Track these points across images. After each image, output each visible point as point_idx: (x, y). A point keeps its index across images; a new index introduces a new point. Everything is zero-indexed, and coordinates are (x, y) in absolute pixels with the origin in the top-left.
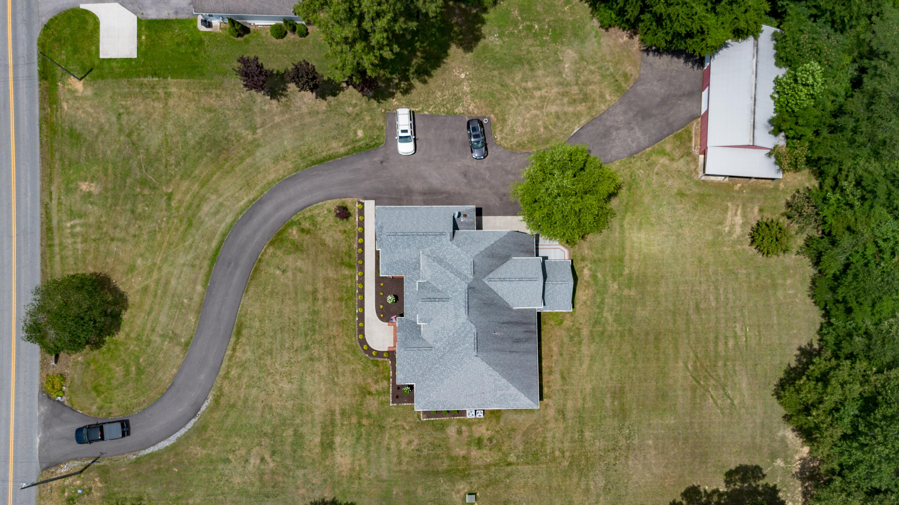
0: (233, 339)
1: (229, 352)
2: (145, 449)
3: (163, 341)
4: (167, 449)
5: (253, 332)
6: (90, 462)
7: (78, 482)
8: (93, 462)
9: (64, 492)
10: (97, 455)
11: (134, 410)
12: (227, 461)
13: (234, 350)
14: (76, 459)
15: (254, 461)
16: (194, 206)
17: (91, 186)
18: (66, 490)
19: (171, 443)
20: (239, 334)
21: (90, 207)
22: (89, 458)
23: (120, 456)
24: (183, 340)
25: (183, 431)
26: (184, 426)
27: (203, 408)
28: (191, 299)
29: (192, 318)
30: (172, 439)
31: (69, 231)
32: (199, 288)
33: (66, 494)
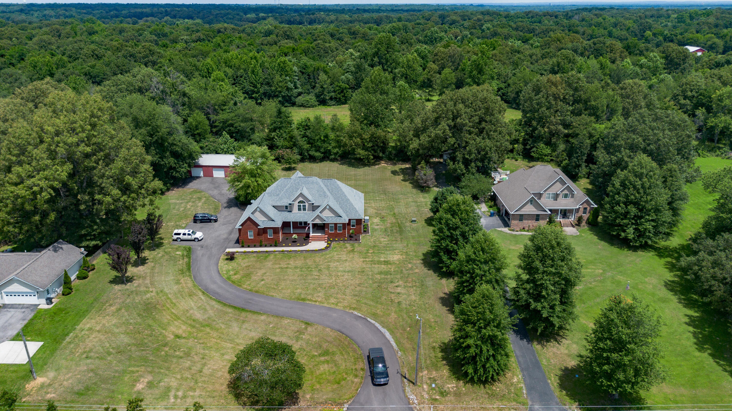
0: (308, 302)
1: (317, 303)
2: (392, 346)
3: (302, 339)
4: (392, 333)
5: (303, 292)
6: (405, 380)
7: (425, 387)
8: (405, 378)
9: (436, 400)
10: (400, 376)
11: (360, 353)
12: (399, 303)
13: (316, 301)
14: (404, 391)
15: (399, 290)
16: (193, 323)
17: (143, 382)
18: (434, 397)
19: (387, 331)
20: (303, 300)
21: (162, 384)
22: (403, 382)
23: (400, 361)
24: (303, 327)
25: (377, 325)
26: (373, 325)
27: (360, 315)
28: (270, 323)
29: (286, 321)
30: (383, 330)
31: (179, 400)
32: (263, 318)
33: (438, 397)
